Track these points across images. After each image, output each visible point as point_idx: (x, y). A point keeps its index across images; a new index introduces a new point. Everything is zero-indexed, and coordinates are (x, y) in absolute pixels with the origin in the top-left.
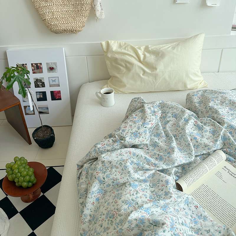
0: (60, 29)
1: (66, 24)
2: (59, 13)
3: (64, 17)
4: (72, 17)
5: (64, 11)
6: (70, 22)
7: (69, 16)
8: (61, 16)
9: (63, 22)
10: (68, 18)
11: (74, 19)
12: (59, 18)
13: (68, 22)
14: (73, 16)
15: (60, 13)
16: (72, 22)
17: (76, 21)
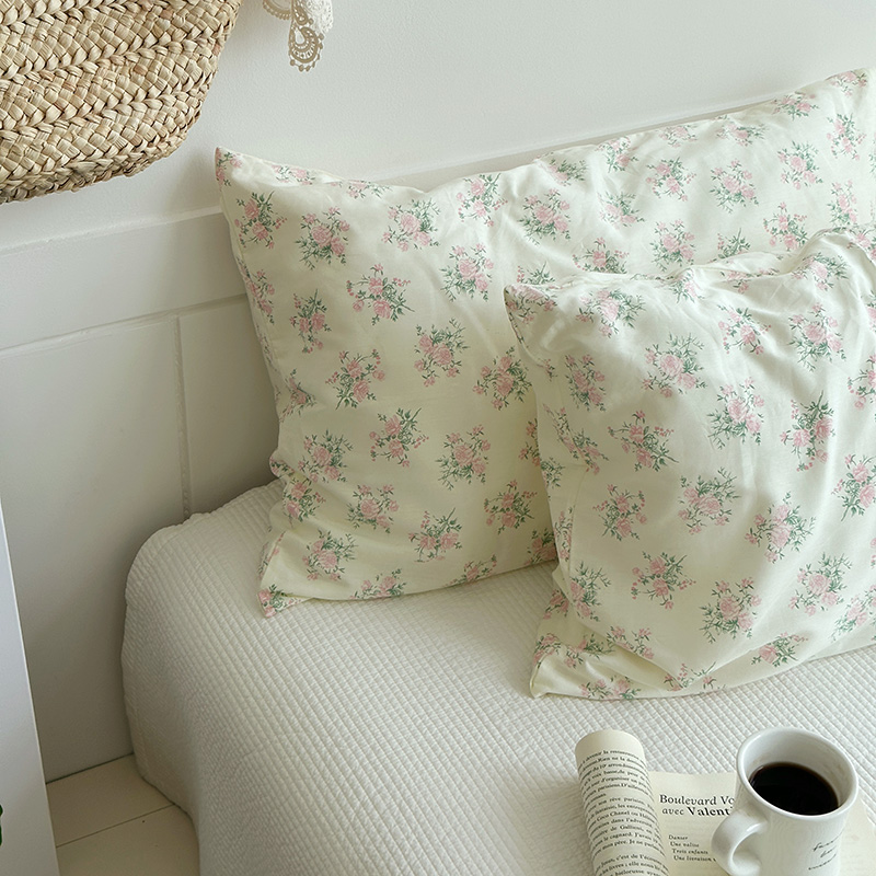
0: (37, 168)
1: (80, 121)
2: (16, 42)
3: (53, 63)
4: (120, 60)
5: (48, 17)
6: (113, 102)
7: (96, 53)
8: (29, 65)
9: (53, 113)
10: (91, 67)
11: (137, 69)
12: (20, 79)
13: (99, 105)
14: (124, 46)
15: (24, 35)
16: (128, 99)
17: (155, 92)
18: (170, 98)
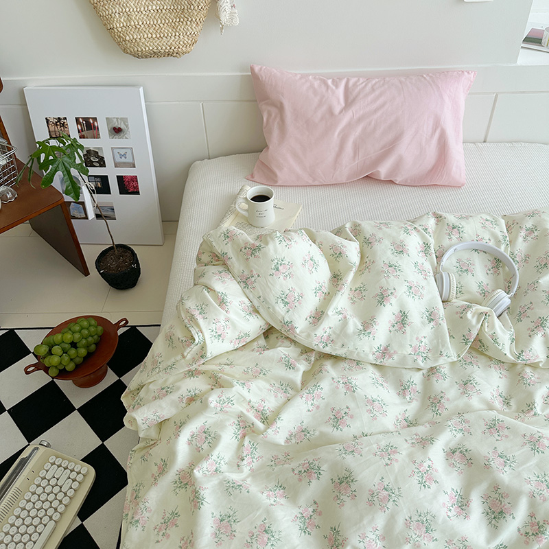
0: (144, 49)
2: (142, 16)
3: (152, 23)
4: (169, 24)
5: (152, 11)
6: (166, 35)
7: (163, 22)
8: (145, 23)
9: (150, 35)
10: (161, 25)
11: (173, 28)
12: (142, 26)
13: (162, 35)
15: (145, 15)
18: (181, 37)
